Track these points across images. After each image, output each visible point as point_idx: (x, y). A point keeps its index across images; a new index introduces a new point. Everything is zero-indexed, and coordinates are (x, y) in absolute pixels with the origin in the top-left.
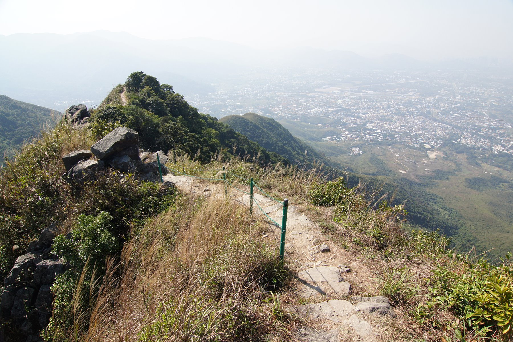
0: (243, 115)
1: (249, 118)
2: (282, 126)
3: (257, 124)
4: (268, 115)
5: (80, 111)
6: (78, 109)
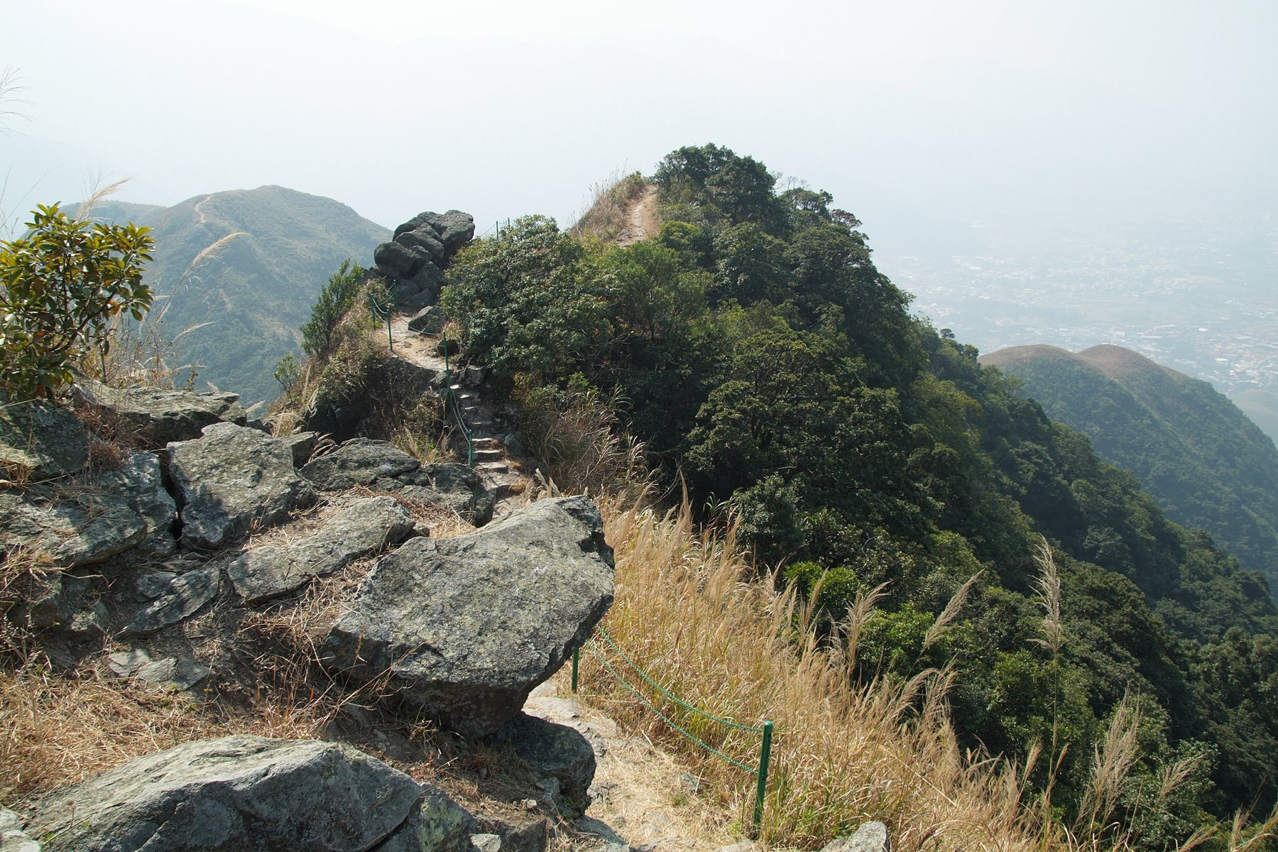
0: (1082, 353)
1: (1108, 368)
2: (1247, 420)
3: (1136, 397)
4: (1188, 366)
5: (445, 236)
6: (441, 229)
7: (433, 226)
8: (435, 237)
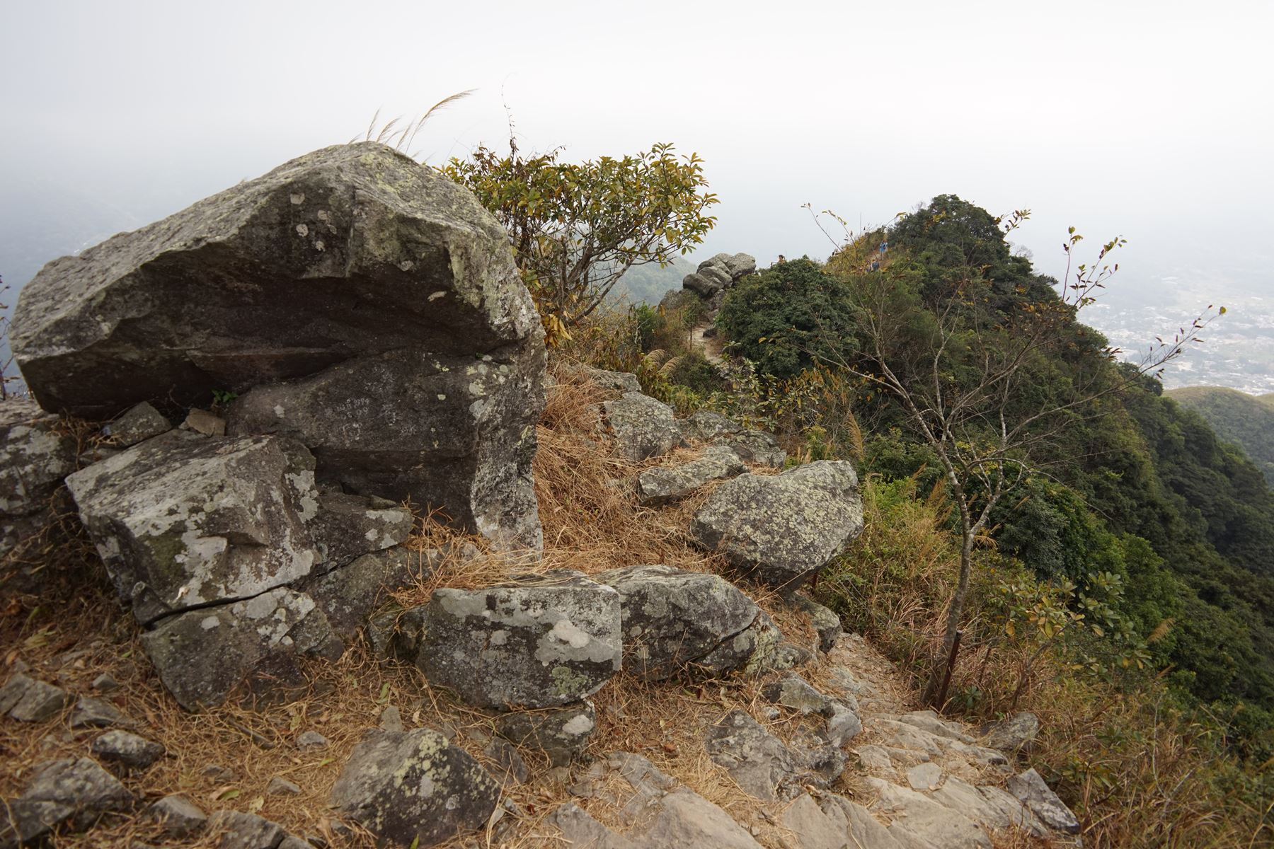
5: (734, 272)
6: (731, 267)
7: (726, 264)
8: (727, 272)
